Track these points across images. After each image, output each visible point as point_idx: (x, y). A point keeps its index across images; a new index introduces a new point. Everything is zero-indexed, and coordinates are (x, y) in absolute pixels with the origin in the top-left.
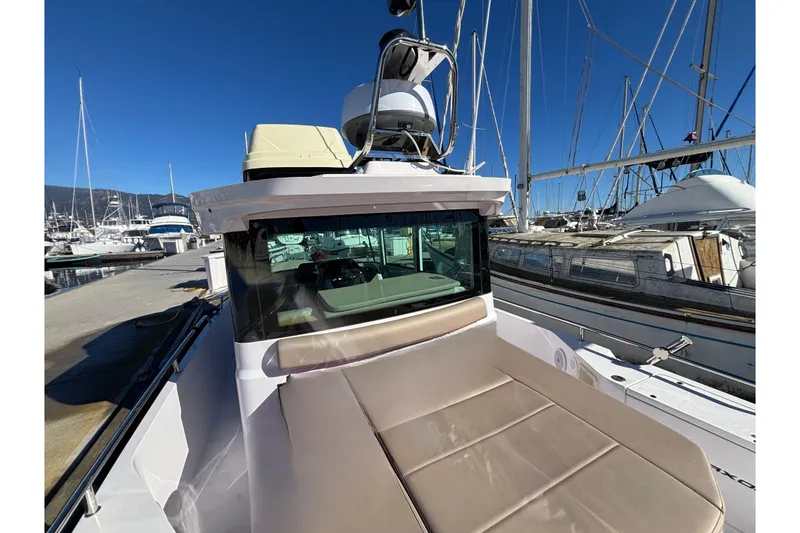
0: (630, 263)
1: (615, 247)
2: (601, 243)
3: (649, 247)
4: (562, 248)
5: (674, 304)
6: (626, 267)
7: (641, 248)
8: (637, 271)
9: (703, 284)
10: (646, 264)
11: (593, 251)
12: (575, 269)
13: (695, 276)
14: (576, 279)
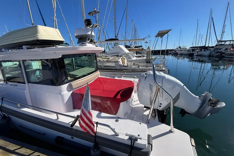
0: (114, 64)
1: (111, 60)
2: (108, 60)
3: (116, 60)
4: (101, 61)
5: (122, 70)
6: (113, 65)
7: (115, 60)
8: (115, 65)
9: (123, 66)
10: (116, 63)
11: (108, 61)
12: (104, 66)
13: (122, 65)
14: (105, 68)
